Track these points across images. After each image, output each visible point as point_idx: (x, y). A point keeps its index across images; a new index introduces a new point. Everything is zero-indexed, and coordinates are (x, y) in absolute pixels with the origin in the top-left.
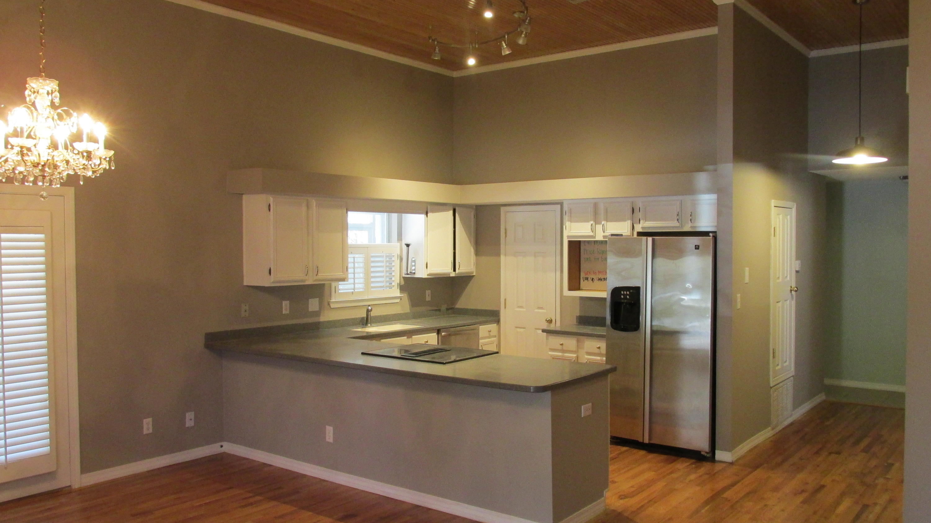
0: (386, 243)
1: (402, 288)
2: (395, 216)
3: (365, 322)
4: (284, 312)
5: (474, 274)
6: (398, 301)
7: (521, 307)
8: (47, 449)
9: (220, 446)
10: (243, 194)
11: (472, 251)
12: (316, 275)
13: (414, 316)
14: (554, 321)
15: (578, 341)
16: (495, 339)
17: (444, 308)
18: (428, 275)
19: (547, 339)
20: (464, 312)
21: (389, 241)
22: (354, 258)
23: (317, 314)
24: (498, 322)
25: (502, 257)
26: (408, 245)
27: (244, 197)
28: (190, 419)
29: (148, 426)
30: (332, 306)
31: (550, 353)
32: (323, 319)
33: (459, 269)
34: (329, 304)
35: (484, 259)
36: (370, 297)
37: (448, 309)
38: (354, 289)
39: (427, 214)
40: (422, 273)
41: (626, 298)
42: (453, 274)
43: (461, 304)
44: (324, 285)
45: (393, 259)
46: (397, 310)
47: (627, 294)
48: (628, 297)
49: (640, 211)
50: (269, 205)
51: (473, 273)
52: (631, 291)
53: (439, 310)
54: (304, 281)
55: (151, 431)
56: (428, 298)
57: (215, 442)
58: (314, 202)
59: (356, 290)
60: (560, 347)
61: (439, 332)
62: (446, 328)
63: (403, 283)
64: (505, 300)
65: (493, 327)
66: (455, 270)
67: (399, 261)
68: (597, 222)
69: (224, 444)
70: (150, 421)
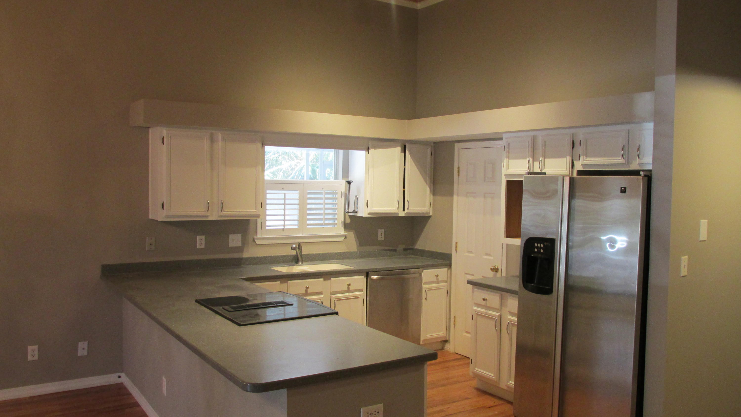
0: (332, 180)
1: (346, 226)
2: (341, 151)
3: (296, 260)
4: (198, 247)
5: (431, 215)
6: (342, 239)
7: (471, 252)
9: (118, 377)
10: (149, 128)
11: (428, 189)
12: (221, 211)
13: (362, 256)
14: (500, 270)
15: (502, 298)
16: (446, 284)
17: (401, 247)
18: (369, 214)
19: (473, 292)
20: (422, 253)
21: (336, 178)
22: (285, 194)
23: (240, 249)
24: (449, 266)
25: (455, 197)
26: (349, 183)
27: (150, 130)
28: (82, 348)
29: (33, 353)
30: (258, 242)
31: (475, 308)
32: (246, 255)
33: (408, 209)
34: (254, 240)
35: (438, 198)
36: (305, 234)
37: (405, 250)
38: (284, 225)
39: (368, 150)
40: (363, 212)
41: (539, 252)
42: (402, 214)
43: (420, 245)
44: (249, 220)
45: (337, 196)
46: (342, 249)
47: (541, 248)
48: (542, 251)
49: (580, 145)
50: (163, 138)
51: (429, 213)
52: (545, 244)
53: (395, 250)
54: (207, 216)
55: (36, 358)
56: (381, 237)
57: (115, 372)
58: (219, 136)
59: (286, 227)
60: (483, 303)
61: (367, 274)
62: (376, 272)
63: (348, 221)
64: (457, 243)
65: (442, 272)
66: (404, 210)
67: (343, 198)
68: (534, 159)
69: (122, 375)
70: (36, 347)
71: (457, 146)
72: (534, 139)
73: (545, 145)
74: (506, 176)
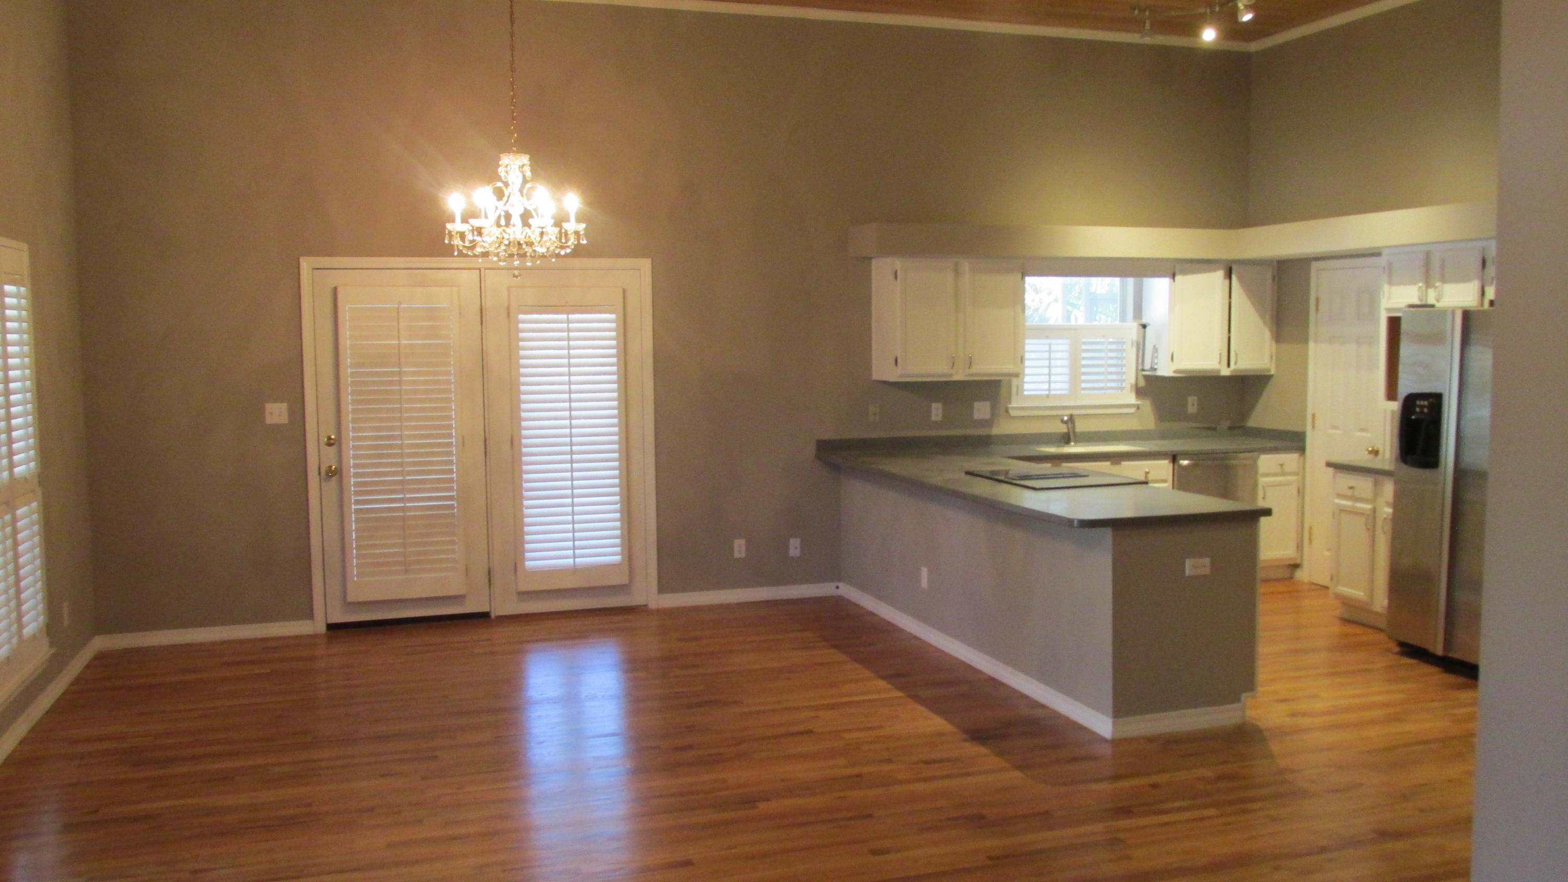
0: (1117, 322)
1: (1140, 392)
2: (1131, 281)
3: (1066, 439)
4: (934, 418)
5: (1272, 372)
6: (1132, 410)
7: (1336, 427)
8: (617, 559)
9: (835, 587)
10: (870, 259)
11: (1267, 335)
12: (970, 368)
13: (1163, 436)
14: (1381, 452)
15: (1376, 484)
16: (1295, 478)
17: (1225, 424)
18: (1175, 372)
19: (1334, 477)
20: (1258, 433)
21: (1123, 318)
22: (1050, 345)
23: (989, 423)
24: (1302, 450)
25: (1311, 345)
26: (1144, 326)
27: (874, 262)
28: (795, 548)
29: (739, 548)
30: (1013, 413)
31: (1338, 501)
32: (996, 431)
33: (1236, 363)
34: (1007, 411)
35: (1285, 347)
36: (1079, 403)
37: (1230, 428)
38: (1049, 390)
39: (1173, 276)
40: (1166, 370)
41: (1422, 412)
42: (1226, 372)
43: (1255, 421)
44: (1000, 381)
45: (1124, 347)
46: (1133, 425)
47: (1424, 406)
48: (1426, 410)
50: (896, 272)
51: (1269, 370)
52: (1431, 400)
53: (1215, 429)
54: (951, 375)
55: (743, 555)
56: (1192, 409)
57: (832, 580)
58: (966, 265)
59: (1053, 392)
60: (1349, 493)
61: (1174, 458)
62: (1186, 455)
63: (1142, 383)
64: (1314, 416)
65: (1290, 459)
66: (1229, 365)
67: (1134, 350)
68: (1428, 284)
69: (841, 585)
70: (743, 542)
71: (1314, 265)
72: (1428, 256)
73: (1443, 266)
74: (1388, 310)
